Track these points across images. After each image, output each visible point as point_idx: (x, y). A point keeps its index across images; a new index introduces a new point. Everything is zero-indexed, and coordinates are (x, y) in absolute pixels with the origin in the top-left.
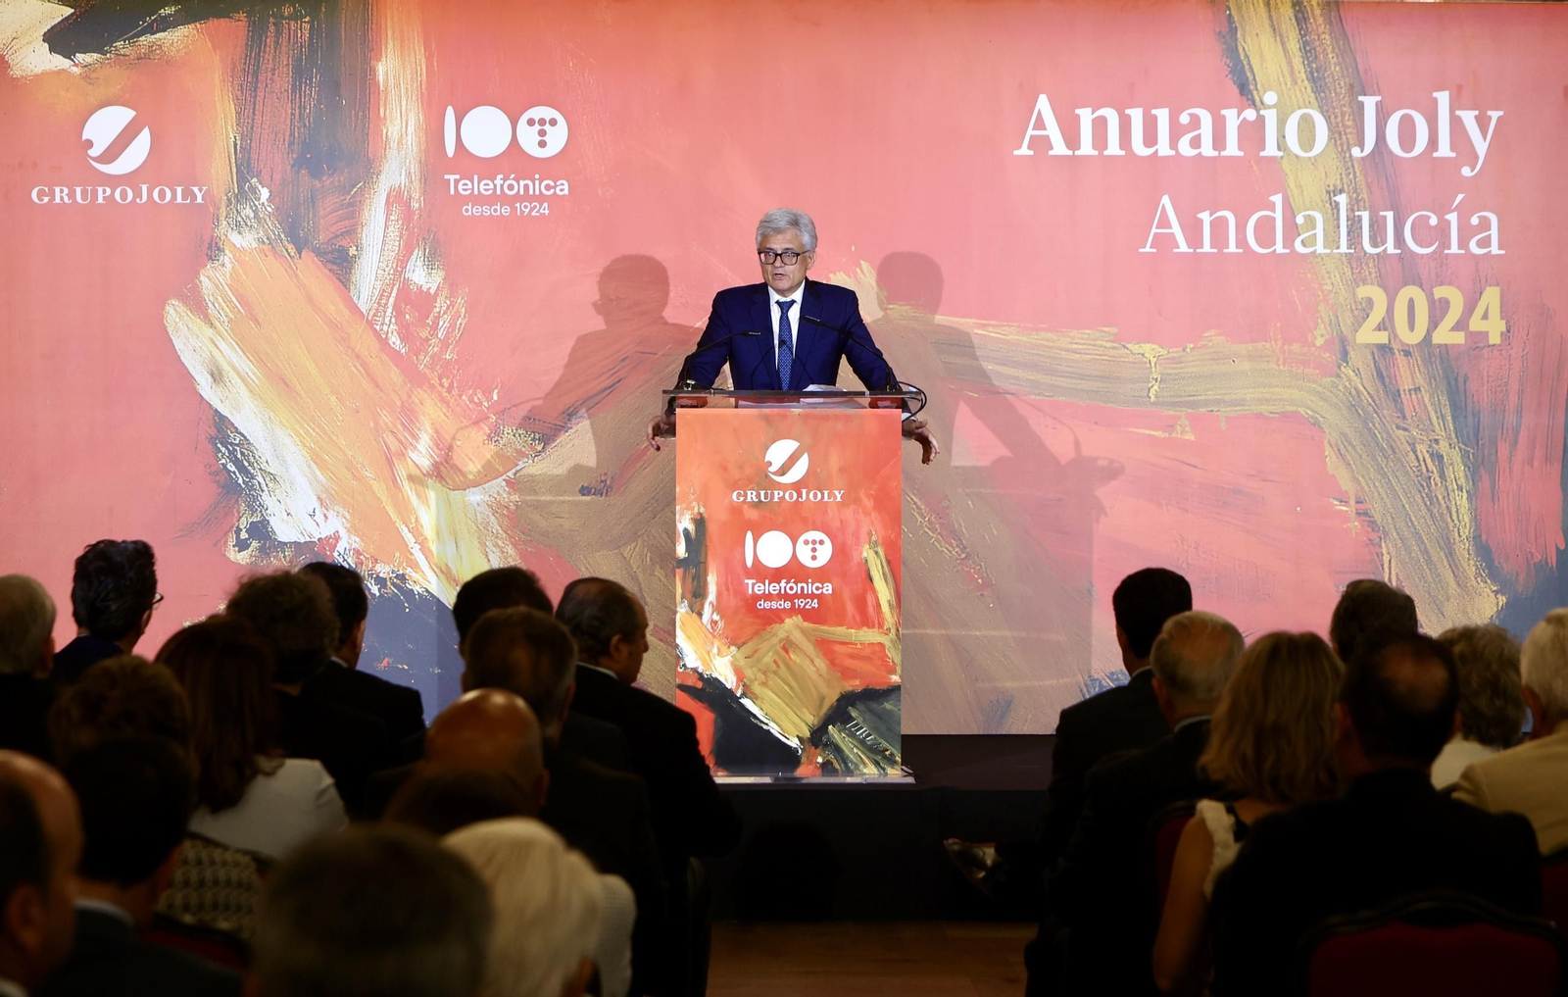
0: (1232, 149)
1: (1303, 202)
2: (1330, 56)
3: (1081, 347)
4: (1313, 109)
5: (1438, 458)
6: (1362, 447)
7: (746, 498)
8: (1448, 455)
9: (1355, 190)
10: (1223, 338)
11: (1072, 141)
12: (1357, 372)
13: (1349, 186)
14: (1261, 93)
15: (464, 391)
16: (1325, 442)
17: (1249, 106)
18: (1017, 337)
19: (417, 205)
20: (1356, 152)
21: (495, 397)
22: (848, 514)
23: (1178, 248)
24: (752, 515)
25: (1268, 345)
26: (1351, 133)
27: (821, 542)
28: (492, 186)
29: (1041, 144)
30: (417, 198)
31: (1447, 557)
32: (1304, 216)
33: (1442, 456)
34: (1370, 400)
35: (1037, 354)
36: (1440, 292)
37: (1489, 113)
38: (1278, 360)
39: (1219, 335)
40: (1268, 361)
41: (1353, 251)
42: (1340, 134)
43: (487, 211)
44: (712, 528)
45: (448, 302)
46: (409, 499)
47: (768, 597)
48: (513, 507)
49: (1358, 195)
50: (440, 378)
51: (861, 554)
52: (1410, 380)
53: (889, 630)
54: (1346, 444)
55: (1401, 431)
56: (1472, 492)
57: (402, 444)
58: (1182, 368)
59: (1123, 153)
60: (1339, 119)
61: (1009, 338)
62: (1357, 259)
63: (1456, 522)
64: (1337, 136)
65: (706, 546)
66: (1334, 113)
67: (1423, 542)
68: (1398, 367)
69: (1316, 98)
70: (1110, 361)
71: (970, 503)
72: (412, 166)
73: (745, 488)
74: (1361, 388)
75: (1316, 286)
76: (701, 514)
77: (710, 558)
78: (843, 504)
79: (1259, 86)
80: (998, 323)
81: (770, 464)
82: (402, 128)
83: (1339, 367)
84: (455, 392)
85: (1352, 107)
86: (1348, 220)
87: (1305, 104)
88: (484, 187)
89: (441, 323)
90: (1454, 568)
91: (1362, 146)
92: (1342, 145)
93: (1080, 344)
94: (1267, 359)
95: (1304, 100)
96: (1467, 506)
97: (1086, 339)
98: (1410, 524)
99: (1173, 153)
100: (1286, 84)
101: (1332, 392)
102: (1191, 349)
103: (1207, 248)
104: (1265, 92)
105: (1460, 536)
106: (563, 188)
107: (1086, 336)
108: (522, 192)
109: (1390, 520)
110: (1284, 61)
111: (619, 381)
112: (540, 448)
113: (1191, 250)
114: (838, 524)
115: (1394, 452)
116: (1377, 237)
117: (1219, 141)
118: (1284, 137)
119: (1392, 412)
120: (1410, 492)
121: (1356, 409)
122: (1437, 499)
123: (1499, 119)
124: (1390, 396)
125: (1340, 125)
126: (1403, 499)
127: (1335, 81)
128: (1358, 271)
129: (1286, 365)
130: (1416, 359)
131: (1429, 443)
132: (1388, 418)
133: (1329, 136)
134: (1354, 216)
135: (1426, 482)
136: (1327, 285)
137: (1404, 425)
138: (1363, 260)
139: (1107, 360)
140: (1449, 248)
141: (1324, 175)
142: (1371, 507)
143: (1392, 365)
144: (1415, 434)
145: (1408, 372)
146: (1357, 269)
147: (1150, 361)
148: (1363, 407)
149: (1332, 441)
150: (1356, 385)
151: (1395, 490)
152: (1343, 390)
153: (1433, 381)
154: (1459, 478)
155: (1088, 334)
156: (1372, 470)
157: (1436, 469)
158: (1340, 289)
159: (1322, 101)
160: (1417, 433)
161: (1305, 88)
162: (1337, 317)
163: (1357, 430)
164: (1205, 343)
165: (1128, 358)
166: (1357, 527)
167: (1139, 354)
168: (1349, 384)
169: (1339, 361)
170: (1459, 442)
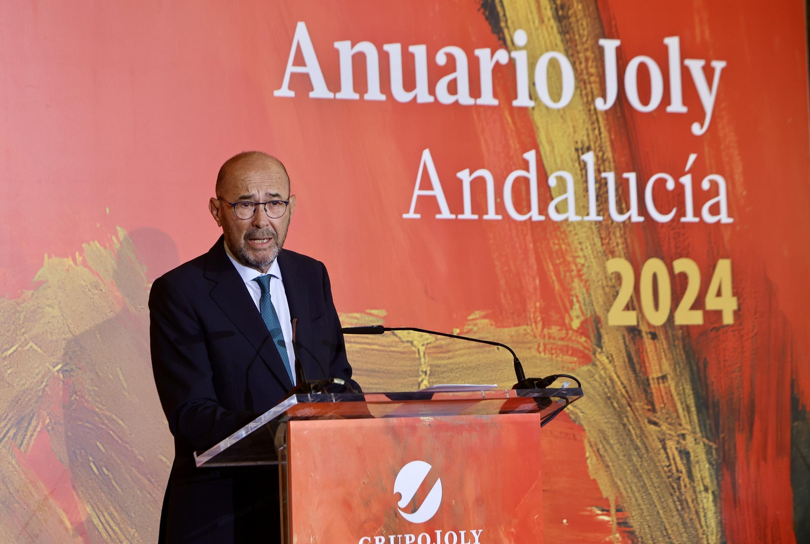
0: (487, 98)
1: (555, 161)
4: (560, 51)
5: (685, 454)
6: (618, 445)
8: (694, 451)
9: (601, 148)
10: (486, 321)
11: (333, 83)
12: (611, 358)
13: (595, 143)
14: (512, 31)
16: (586, 441)
17: (501, 47)
20: (599, 103)
23: (441, 213)
25: (529, 329)
26: (595, 82)
29: (302, 83)
32: (557, 178)
33: (689, 453)
34: (623, 391)
36: (683, 265)
37: (714, 63)
38: (539, 346)
39: (484, 317)
40: (530, 348)
41: (600, 218)
42: (585, 83)
49: (603, 154)
52: (657, 367)
54: (604, 442)
55: (652, 426)
56: (717, 493)
58: (449, 358)
59: (383, 97)
60: (583, 65)
62: (605, 227)
63: (705, 528)
64: (582, 84)
66: (578, 58)
68: (646, 352)
69: (562, 41)
70: (379, 351)
73: (372, 532)
74: (615, 377)
75: (570, 259)
79: (509, 23)
81: (399, 496)
83: (594, 354)
85: (593, 52)
86: (595, 183)
87: (552, 46)
91: (604, 96)
94: (529, 345)
95: (551, 41)
96: (713, 508)
98: (664, 532)
99: (431, 99)
100: (534, 23)
101: (589, 383)
103: (468, 213)
104: (515, 30)
109: (647, 531)
113: (453, 217)
115: (647, 450)
116: (623, 205)
117: (475, 91)
118: (534, 84)
119: (644, 404)
120: (664, 496)
121: (612, 403)
122: (687, 503)
123: (723, 70)
124: (641, 386)
125: (585, 72)
126: (657, 504)
127: (577, 21)
128: (607, 241)
129: (547, 352)
130: (662, 343)
131: (677, 438)
132: (640, 412)
133: (575, 84)
134: (601, 179)
135: (676, 483)
136: (579, 257)
137: (655, 419)
138: (611, 229)
139: (377, 350)
140: (684, 215)
141: (571, 130)
142: (629, 515)
143: (641, 350)
144: (664, 428)
145: (655, 358)
146: (605, 239)
147: (419, 350)
148: (618, 399)
149: (592, 440)
150: (610, 373)
151: (650, 494)
152: (598, 380)
153: (677, 367)
154: (705, 478)
155: (357, 318)
156: (628, 471)
157: (685, 468)
158: (592, 262)
159: (567, 42)
160: (667, 428)
161: (552, 28)
162: (590, 295)
163: (614, 426)
164: (470, 327)
165: (397, 347)
166: (618, 539)
167: (408, 342)
168: (605, 373)
169: (595, 346)
170: (703, 437)
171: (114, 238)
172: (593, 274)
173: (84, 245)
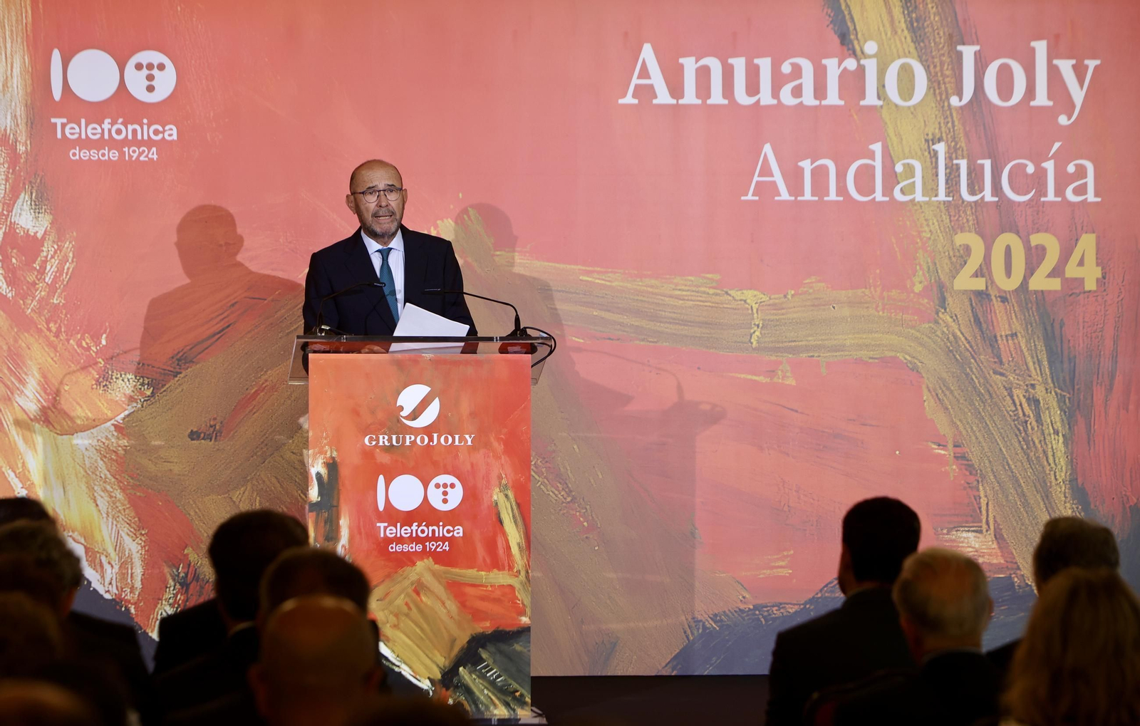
0: (833, 98)
1: (903, 151)
2: (930, 6)
3: (684, 293)
4: (913, 58)
5: (1034, 402)
6: (959, 391)
7: (378, 442)
8: (1044, 399)
9: (954, 139)
10: (822, 285)
11: (676, 89)
12: (955, 318)
13: (947, 135)
14: (862, 42)
15: (71, 336)
16: (924, 387)
17: (850, 56)
18: (621, 284)
19: (24, 148)
20: (954, 101)
21: (104, 342)
22: (479, 457)
23: (780, 195)
24: (384, 459)
25: (867, 292)
26: (950, 82)
27: (453, 486)
28: (99, 130)
29: (646, 92)
30: (23, 141)
31: (1043, 500)
32: (904, 165)
33: (1038, 401)
34: (967, 345)
35: (642, 301)
36: (1036, 239)
37: (1087, 62)
38: (877, 307)
39: (819, 281)
40: (868, 307)
41: (951, 199)
42: (939, 84)
43: (94, 155)
44: (345, 472)
45: (56, 247)
46: (16, 444)
47: (400, 540)
48: (121, 452)
49: (956, 144)
50: (48, 323)
51: (491, 497)
52: (1007, 326)
53: (519, 572)
54: (944, 389)
55: (998, 376)
56: (1068, 436)
57: (9, 388)
58: (783, 314)
59: (726, 102)
60: (938, 68)
61: (614, 284)
62: (955, 207)
63: (1053, 465)
64: (936, 84)
65: (339, 490)
66: (933, 63)
67: (1020, 485)
68: (995, 313)
69: (916, 48)
70: (712, 307)
71: (575, 447)
72: (18, 109)
73: (377, 432)
74: (959, 333)
75: (915, 233)
76: (333, 458)
77: (342, 501)
78: (473, 449)
79: (860, 36)
80: (602, 270)
81: (401, 408)
82: (6, 71)
83: (937, 313)
84: (63, 336)
85: (951, 57)
86: (946, 169)
87: (905, 53)
88: (93, 131)
89: (48, 267)
90: (1050, 512)
91: (960, 94)
92: (941, 94)
93: (683, 290)
95: (904, 50)
96: (1063, 449)
97: (689, 286)
98: (1007, 467)
99: (775, 102)
100: (886, 34)
101: (930, 338)
102: (793, 296)
103: (808, 196)
104: (865, 41)
105: (1056, 479)
106: (172, 133)
107: (689, 283)
108: (130, 137)
109: (987, 464)
110: (884, 10)
111: (229, 326)
112: (149, 393)
113: (793, 198)
114: (469, 467)
115: (991, 396)
116: (976, 185)
117: (820, 91)
118: (884, 86)
119: (990, 357)
120: (1007, 436)
121: (954, 355)
122: (1034, 443)
123: (1096, 68)
124: (987, 342)
125: (939, 74)
126: (1000, 443)
127: (934, 31)
128: (956, 218)
129: (885, 311)
130: (1013, 305)
131: (1025, 387)
132: (985, 364)
133: (928, 85)
134: (953, 165)
135: (1023, 426)
136: (925, 232)
137: (1001, 370)
138: (961, 208)
139: (710, 306)
140: (1046, 195)
141: (923, 124)
142: (968, 450)
143: (989, 311)
144: (1011, 378)
145: (1005, 318)
146: (955, 216)
147: (752, 307)
148: (961, 352)
149: (930, 386)
150: (953, 330)
151: (993, 434)
152: (941, 336)
153: (1029, 326)
154: (1056, 423)
155: (692, 281)
156: (969, 414)
157: (1033, 413)
158: (938, 236)
159: (921, 50)
160: (1014, 378)
161: (905, 38)
162: (935, 264)
163: (955, 375)
164: (805, 289)
165: (730, 304)
166: (955, 470)
167: (741, 300)
168: (947, 330)
169: (937, 307)
170: (1055, 387)
171: (465, 216)
172: (939, 246)
173: (439, 222)
